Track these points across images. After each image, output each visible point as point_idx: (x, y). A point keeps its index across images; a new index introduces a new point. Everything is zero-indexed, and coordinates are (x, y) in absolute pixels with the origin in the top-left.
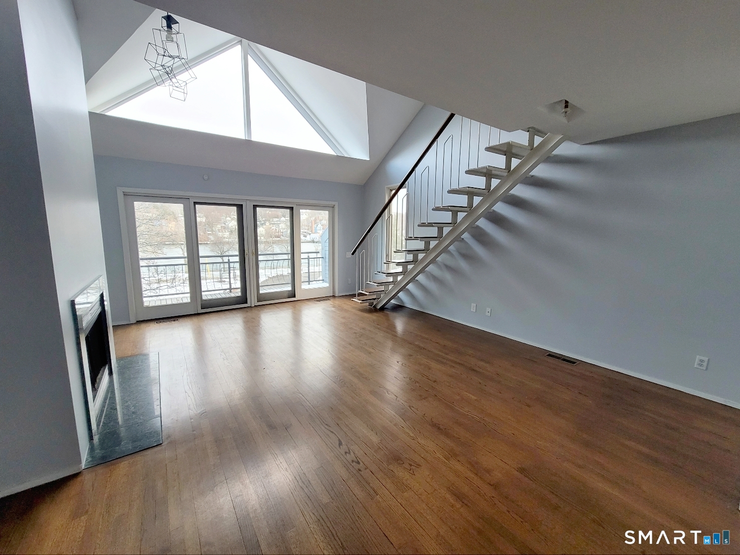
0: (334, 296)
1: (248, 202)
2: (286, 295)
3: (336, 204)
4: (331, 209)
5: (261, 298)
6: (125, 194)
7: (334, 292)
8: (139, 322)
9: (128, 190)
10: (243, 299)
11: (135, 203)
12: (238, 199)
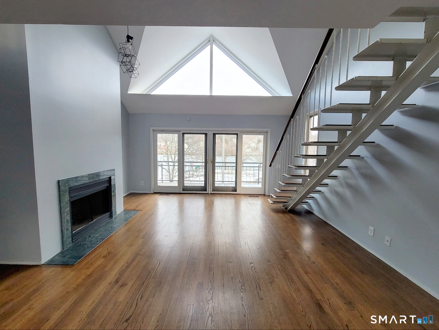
0: (264, 195)
1: (210, 132)
2: (231, 189)
3: (269, 130)
4: (265, 133)
5: (215, 189)
6: (154, 131)
7: (265, 192)
8: (155, 193)
9: (154, 128)
10: (204, 189)
11: (158, 135)
12: (204, 130)
